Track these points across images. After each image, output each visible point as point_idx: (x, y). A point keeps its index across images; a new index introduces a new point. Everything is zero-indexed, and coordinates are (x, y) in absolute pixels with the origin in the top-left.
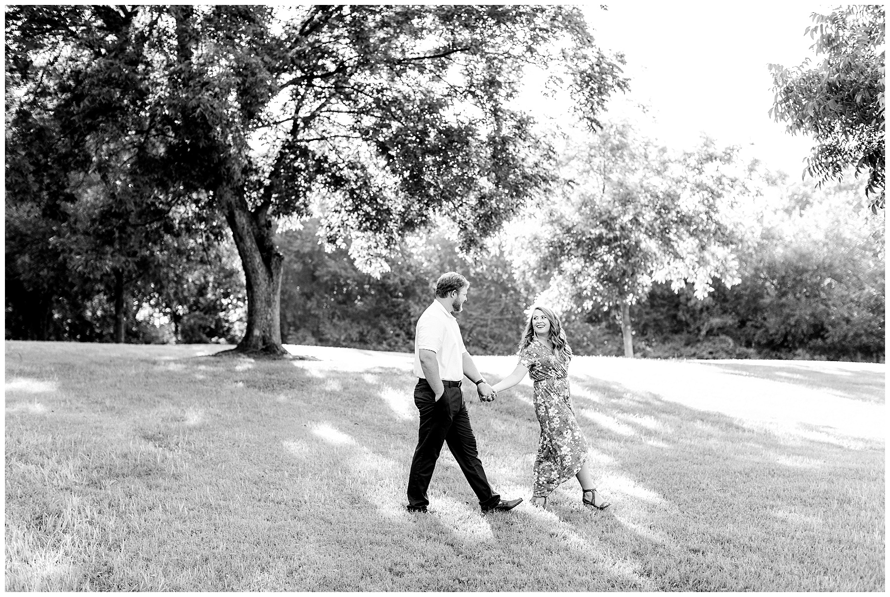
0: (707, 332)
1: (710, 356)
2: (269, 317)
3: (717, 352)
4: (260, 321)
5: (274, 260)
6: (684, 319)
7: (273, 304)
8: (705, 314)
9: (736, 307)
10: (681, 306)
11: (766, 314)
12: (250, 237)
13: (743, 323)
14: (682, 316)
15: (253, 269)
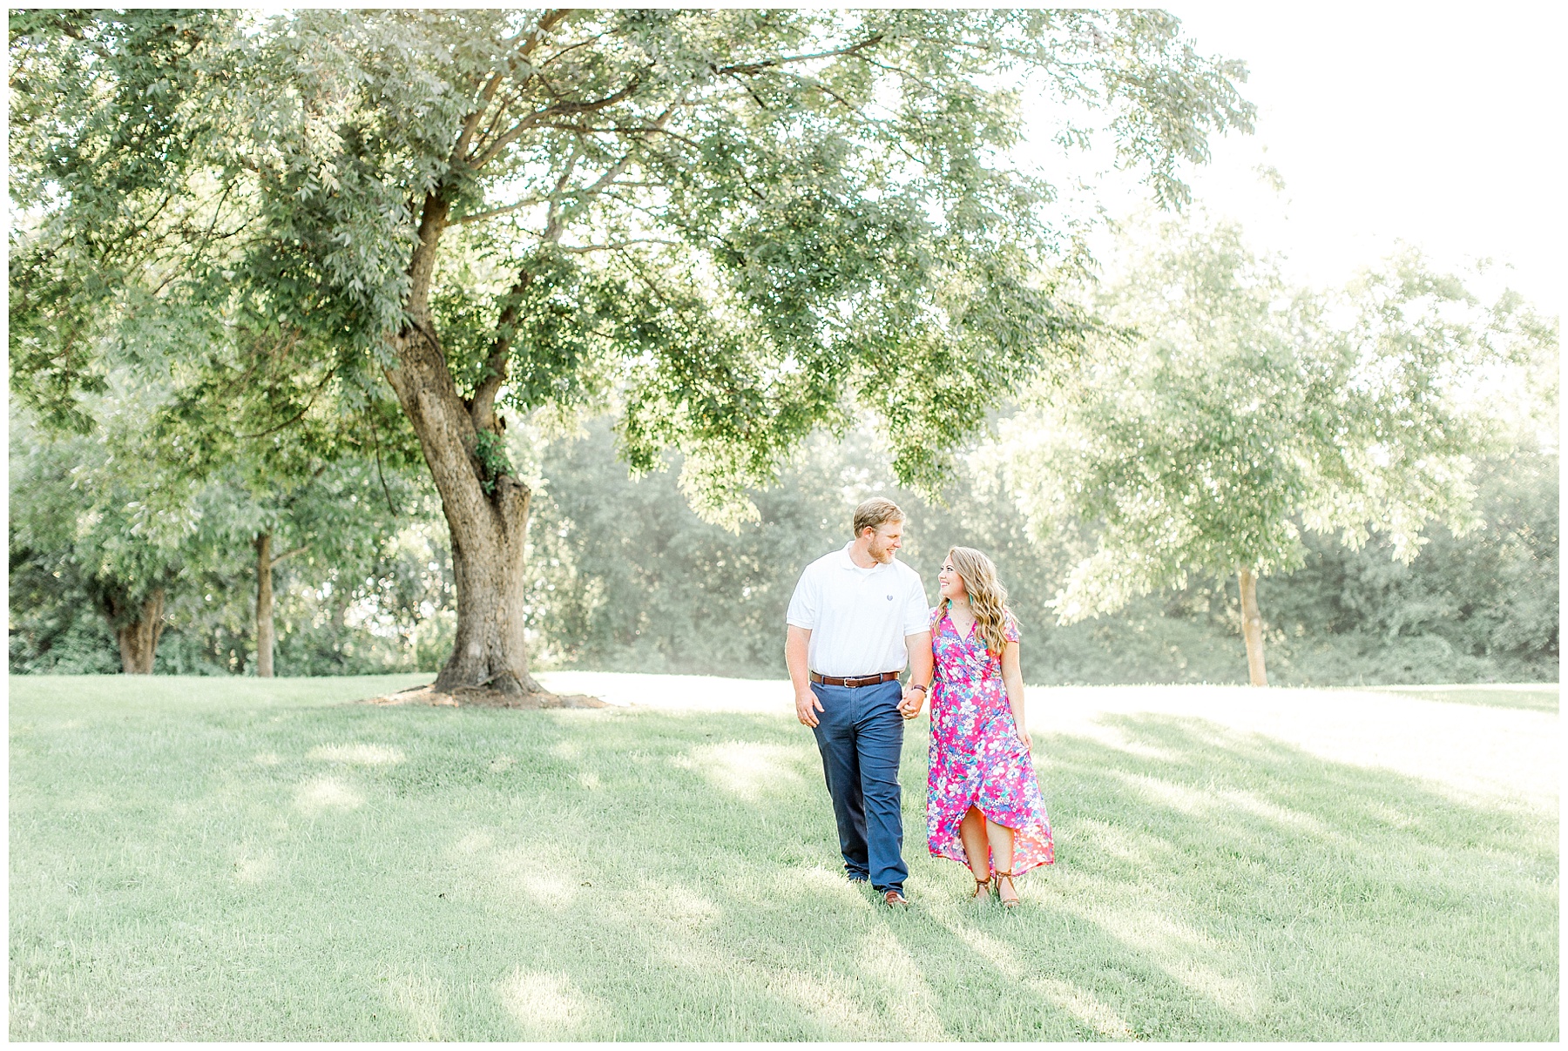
0: (1401, 630)
1: (1407, 675)
2: (500, 616)
3: (1420, 666)
4: (481, 627)
5: (509, 497)
6: (1353, 605)
7: (509, 588)
8: (1393, 595)
9: (1453, 580)
10: (1347, 582)
11: (1513, 594)
12: (456, 449)
13: (1467, 611)
14: (1349, 599)
15: (464, 516)
